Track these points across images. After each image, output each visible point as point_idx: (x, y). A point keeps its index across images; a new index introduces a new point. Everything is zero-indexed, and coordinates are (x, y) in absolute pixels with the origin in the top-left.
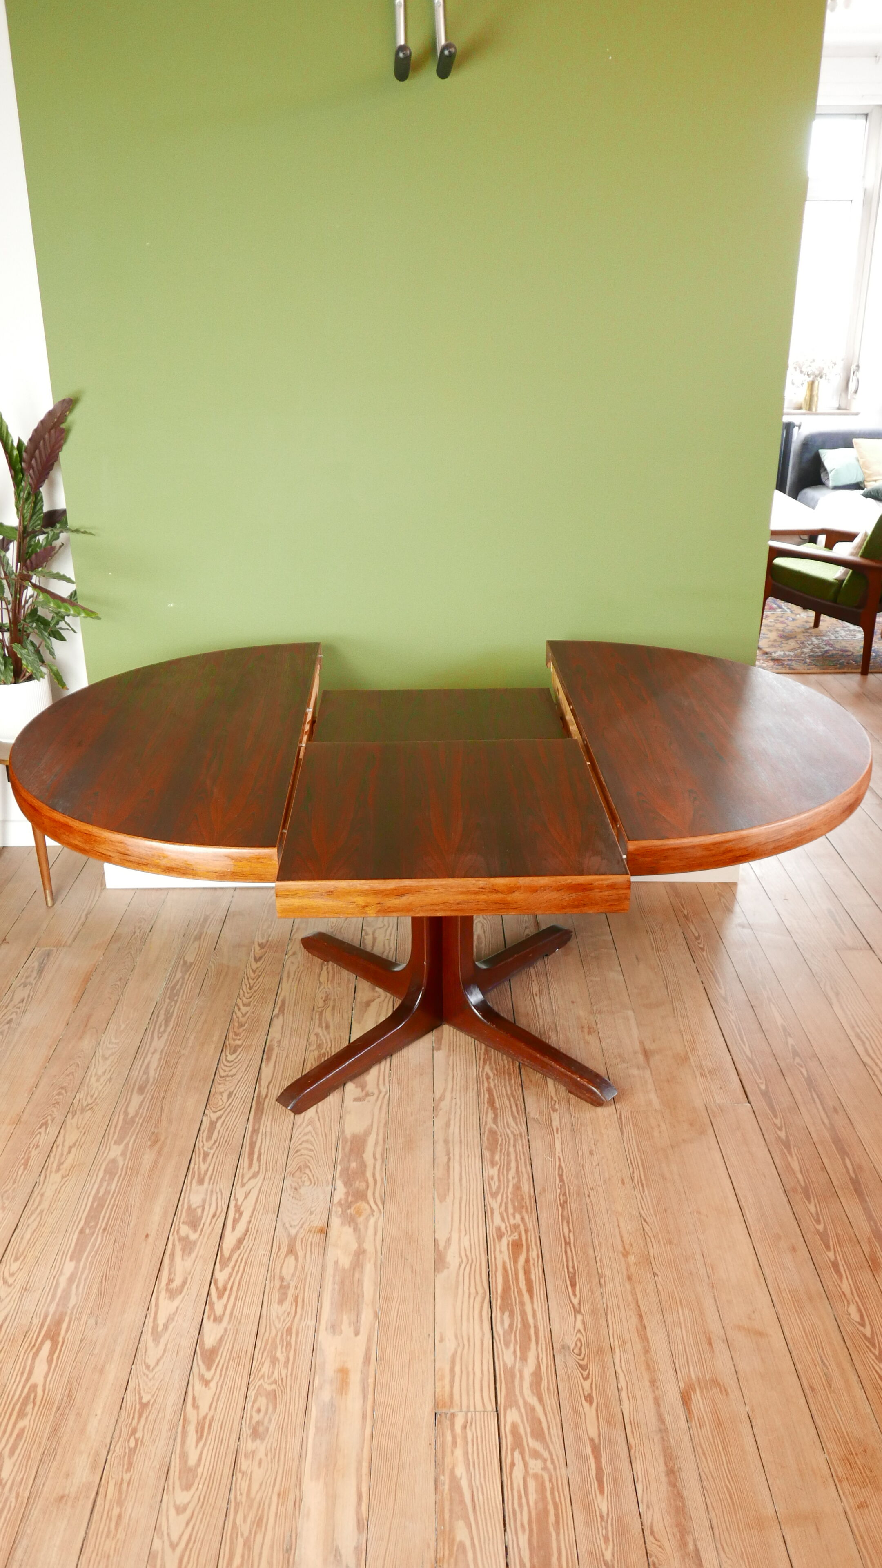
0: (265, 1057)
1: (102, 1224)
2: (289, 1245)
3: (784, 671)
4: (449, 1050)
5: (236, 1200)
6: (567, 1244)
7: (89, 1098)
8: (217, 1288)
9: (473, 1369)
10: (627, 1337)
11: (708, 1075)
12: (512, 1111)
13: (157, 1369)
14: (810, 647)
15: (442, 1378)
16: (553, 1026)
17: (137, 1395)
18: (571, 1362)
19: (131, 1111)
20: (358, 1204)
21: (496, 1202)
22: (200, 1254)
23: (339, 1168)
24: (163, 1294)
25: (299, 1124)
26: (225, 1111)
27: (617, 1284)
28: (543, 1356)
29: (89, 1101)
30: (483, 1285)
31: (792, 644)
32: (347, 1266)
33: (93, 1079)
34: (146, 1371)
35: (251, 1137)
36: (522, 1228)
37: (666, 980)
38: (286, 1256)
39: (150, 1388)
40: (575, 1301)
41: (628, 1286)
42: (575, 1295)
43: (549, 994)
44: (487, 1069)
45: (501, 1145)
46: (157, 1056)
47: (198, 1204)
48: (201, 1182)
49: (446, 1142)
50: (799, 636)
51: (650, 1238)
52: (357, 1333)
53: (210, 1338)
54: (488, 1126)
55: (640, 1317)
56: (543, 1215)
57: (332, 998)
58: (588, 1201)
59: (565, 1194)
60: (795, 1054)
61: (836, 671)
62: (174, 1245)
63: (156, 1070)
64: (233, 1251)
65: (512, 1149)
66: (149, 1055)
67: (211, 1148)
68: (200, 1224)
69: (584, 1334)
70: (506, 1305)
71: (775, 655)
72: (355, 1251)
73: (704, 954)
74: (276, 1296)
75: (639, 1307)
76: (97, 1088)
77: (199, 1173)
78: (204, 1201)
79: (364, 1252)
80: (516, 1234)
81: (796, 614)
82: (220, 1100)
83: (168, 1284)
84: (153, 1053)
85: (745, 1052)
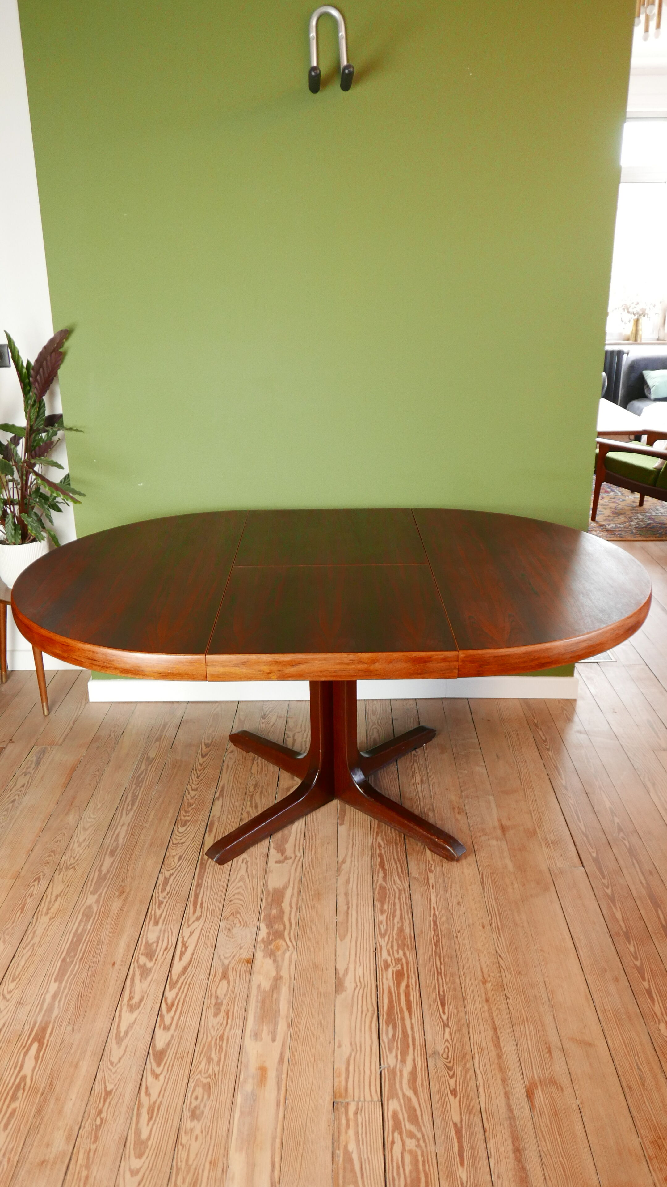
0: (208, 829)
1: (79, 954)
2: (223, 972)
3: (615, 539)
4: (350, 825)
5: (183, 937)
6: (439, 973)
7: (72, 859)
8: (167, 1004)
9: (364, 1069)
10: (484, 1045)
11: (551, 845)
12: (398, 872)
13: (119, 1065)
14: (636, 521)
15: (339, 1075)
16: (431, 808)
17: (103, 1084)
18: (440, 1065)
19: (104, 870)
20: (277, 942)
21: (384, 940)
22: (154, 978)
23: (263, 914)
24: (125, 1008)
25: (233, 880)
26: (176, 870)
27: (478, 1005)
28: (418, 1060)
29: (72, 861)
30: (372, 1005)
31: (622, 518)
32: (267, 989)
33: (76, 845)
34: (110, 1067)
35: (196, 890)
36: (404, 961)
37: (519, 773)
38: (220, 980)
39: (113, 1080)
40: (445, 1017)
41: (486, 1007)
42: (444, 1013)
43: (429, 783)
44: (379, 839)
45: (389, 897)
46: (125, 828)
47: (153, 940)
48: (156, 923)
49: (346, 894)
50: (627, 513)
51: (504, 970)
52: (274, 1040)
53: (160, 1043)
54: (379, 883)
55: (495, 1030)
56: (421, 952)
57: (261, 785)
58: (456, 941)
59: (438, 936)
60: (620, 830)
61: (656, 539)
62: (134, 971)
63: (124, 838)
64: (179, 977)
65: (397, 901)
66: (119, 828)
67: (165, 898)
68: (154, 956)
69: (451, 1043)
70: (391, 1020)
71: (608, 527)
72: (274, 977)
73: (550, 753)
74: (212, 1011)
75: (494, 1022)
76: (78, 852)
77: (155, 916)
78: (158, 938)
79: (281, 978)
80: (399, 966)
81: (626, 496)
82: (173, 862)
83: (129, 1001)
84: (122, 826)
85: (580, 829)
